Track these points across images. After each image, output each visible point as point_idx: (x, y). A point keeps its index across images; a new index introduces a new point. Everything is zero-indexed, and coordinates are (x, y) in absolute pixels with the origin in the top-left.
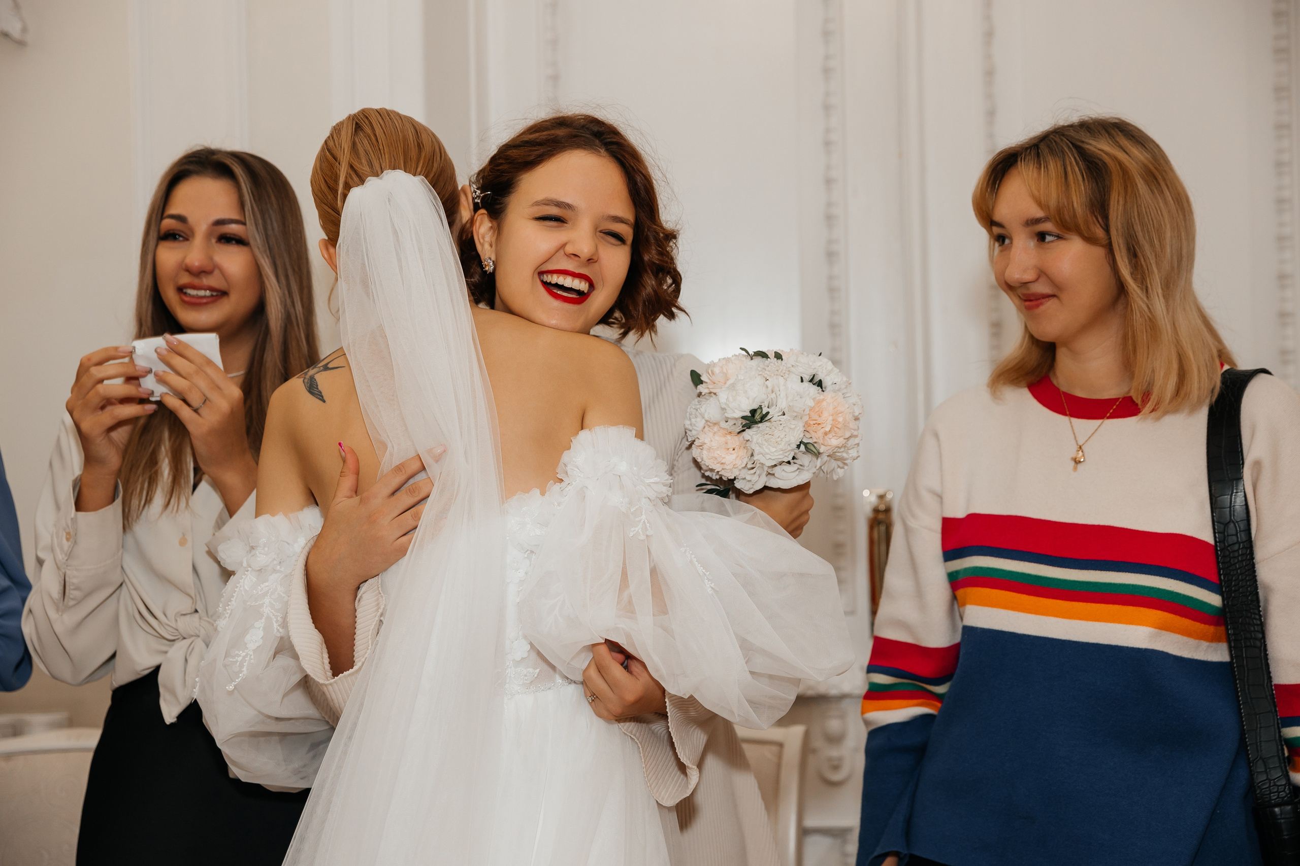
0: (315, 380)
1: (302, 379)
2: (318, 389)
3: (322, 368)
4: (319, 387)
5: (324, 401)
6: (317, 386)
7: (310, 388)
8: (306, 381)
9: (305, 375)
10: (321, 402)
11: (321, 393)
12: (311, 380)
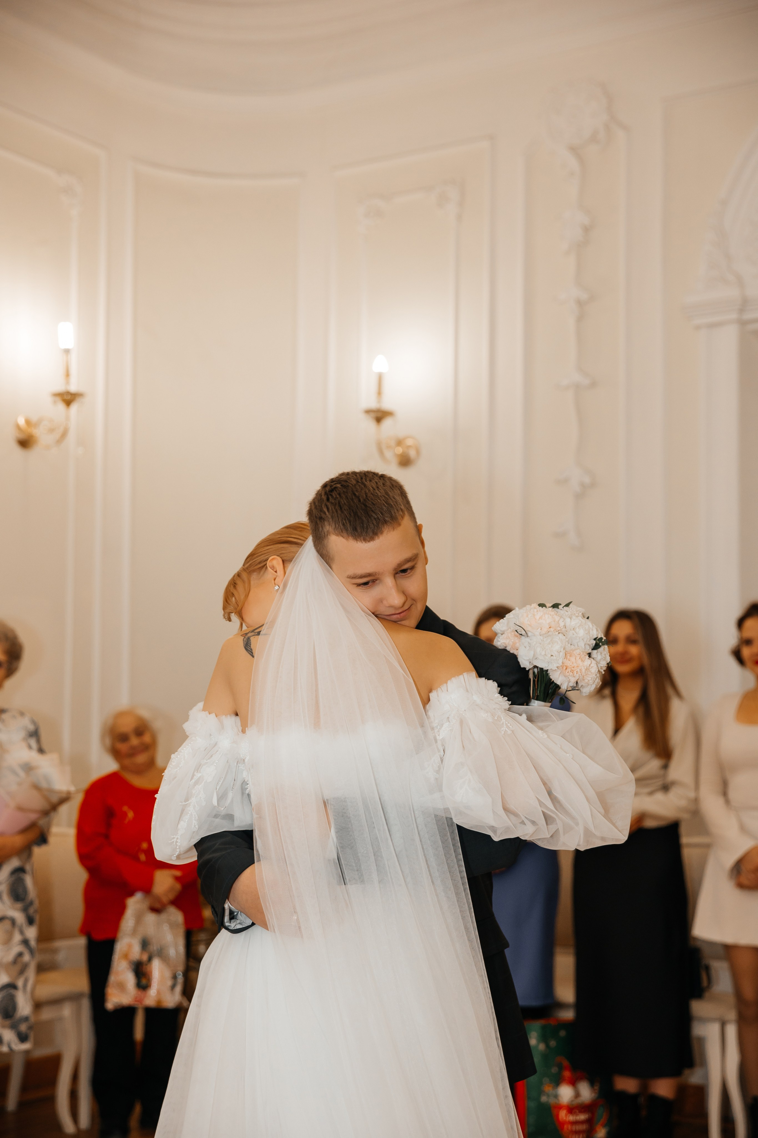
0: (250, 640)
1: (244, 637)
2: (250, 647)
3: (256, 633)
4: (251, 646)
5: (253, 657)
6: (250, 645)
7: (246, 645)
8: (245, 639)
9: (246, 635)
10: (251, 657)
11: (252, 650)
12: (248, 640)
